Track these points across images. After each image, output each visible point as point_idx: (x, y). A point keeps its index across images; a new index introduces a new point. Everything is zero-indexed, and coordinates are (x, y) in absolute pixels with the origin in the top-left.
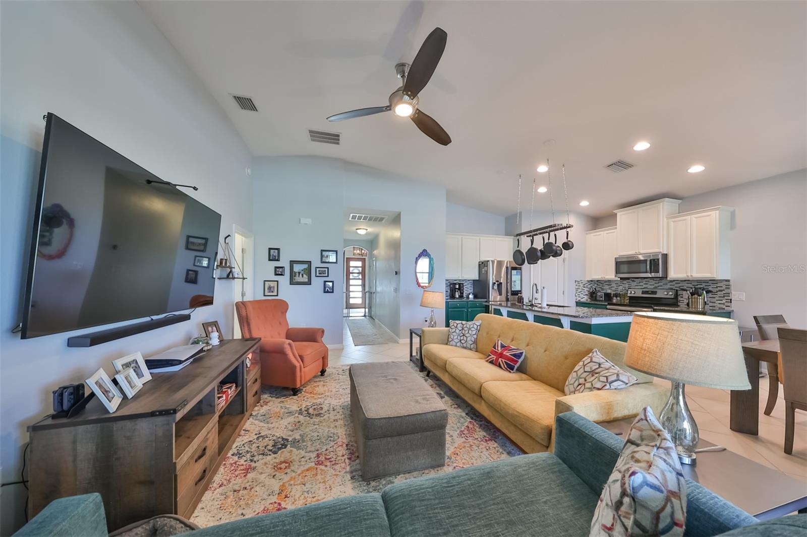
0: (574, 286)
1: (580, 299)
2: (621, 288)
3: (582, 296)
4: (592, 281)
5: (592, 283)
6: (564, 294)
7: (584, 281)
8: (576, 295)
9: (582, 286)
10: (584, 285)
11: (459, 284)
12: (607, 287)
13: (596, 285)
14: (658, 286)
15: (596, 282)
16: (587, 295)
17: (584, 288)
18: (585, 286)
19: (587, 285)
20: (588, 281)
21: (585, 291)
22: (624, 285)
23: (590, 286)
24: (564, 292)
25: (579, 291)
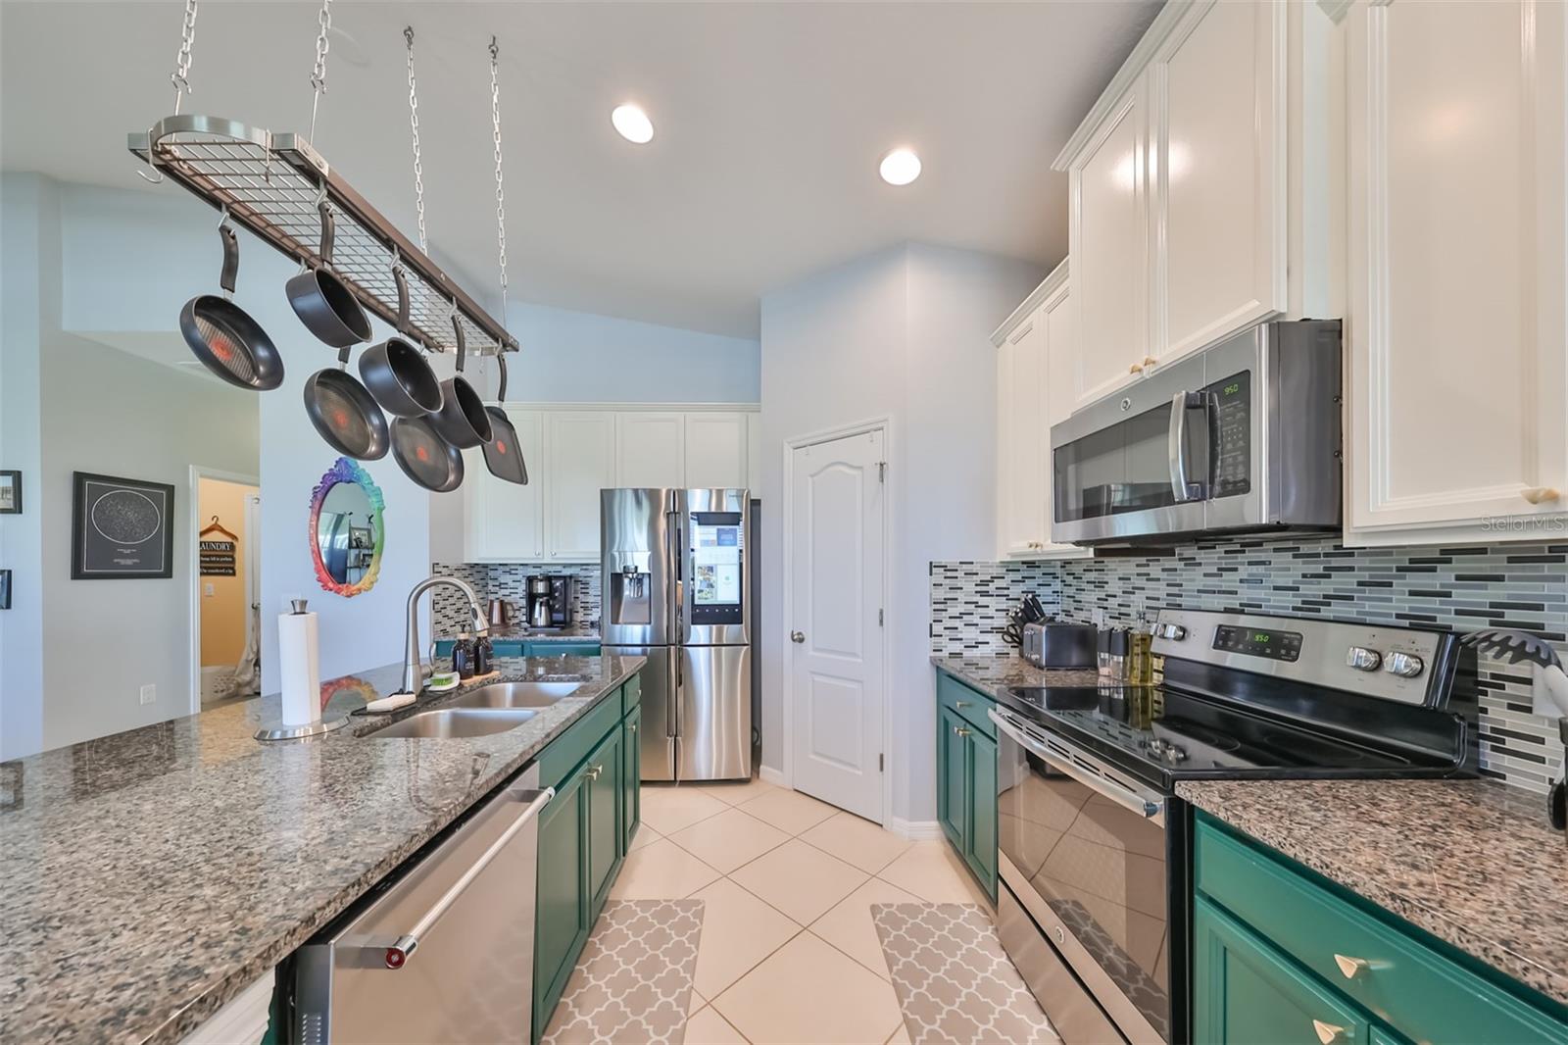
0: (923, 588)
1: (957, 647)
2: (1138, 601)
3: (971, 635)
4: (1031, 565)
5: (1037, 572)
6: (881, 622)
7: (985, 565)
8: (938, 628)
9: (970, 586)
10: (984, 583)
11: (548, 579)
12: (1091, 596)
13: (1057, 585)
14: (1327, 600)
15: (1059, 571)
16: (999, 630)
17: (983, 601)
18: (991, 588)
19: (998, 583)
20: (1010, 567)
21: (990, 612)
22: (1152, 589)
23: (1022, 587)
24: (881, 612)
25: (954, 611)
